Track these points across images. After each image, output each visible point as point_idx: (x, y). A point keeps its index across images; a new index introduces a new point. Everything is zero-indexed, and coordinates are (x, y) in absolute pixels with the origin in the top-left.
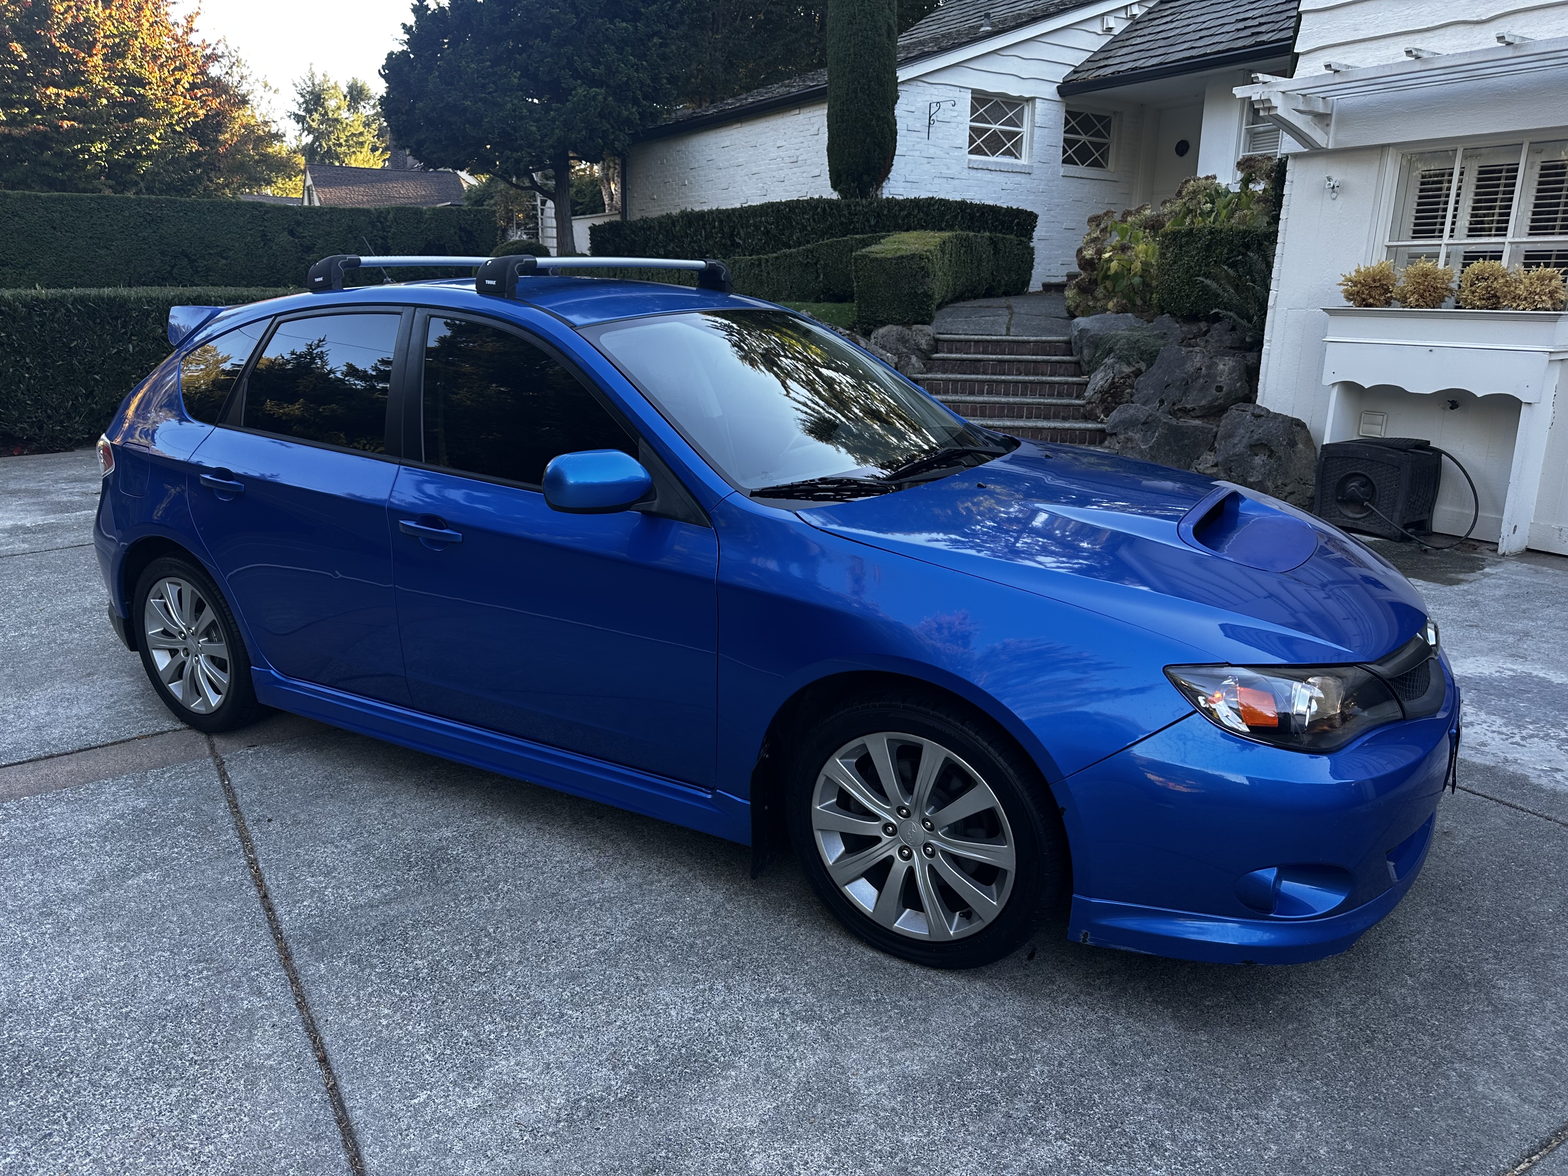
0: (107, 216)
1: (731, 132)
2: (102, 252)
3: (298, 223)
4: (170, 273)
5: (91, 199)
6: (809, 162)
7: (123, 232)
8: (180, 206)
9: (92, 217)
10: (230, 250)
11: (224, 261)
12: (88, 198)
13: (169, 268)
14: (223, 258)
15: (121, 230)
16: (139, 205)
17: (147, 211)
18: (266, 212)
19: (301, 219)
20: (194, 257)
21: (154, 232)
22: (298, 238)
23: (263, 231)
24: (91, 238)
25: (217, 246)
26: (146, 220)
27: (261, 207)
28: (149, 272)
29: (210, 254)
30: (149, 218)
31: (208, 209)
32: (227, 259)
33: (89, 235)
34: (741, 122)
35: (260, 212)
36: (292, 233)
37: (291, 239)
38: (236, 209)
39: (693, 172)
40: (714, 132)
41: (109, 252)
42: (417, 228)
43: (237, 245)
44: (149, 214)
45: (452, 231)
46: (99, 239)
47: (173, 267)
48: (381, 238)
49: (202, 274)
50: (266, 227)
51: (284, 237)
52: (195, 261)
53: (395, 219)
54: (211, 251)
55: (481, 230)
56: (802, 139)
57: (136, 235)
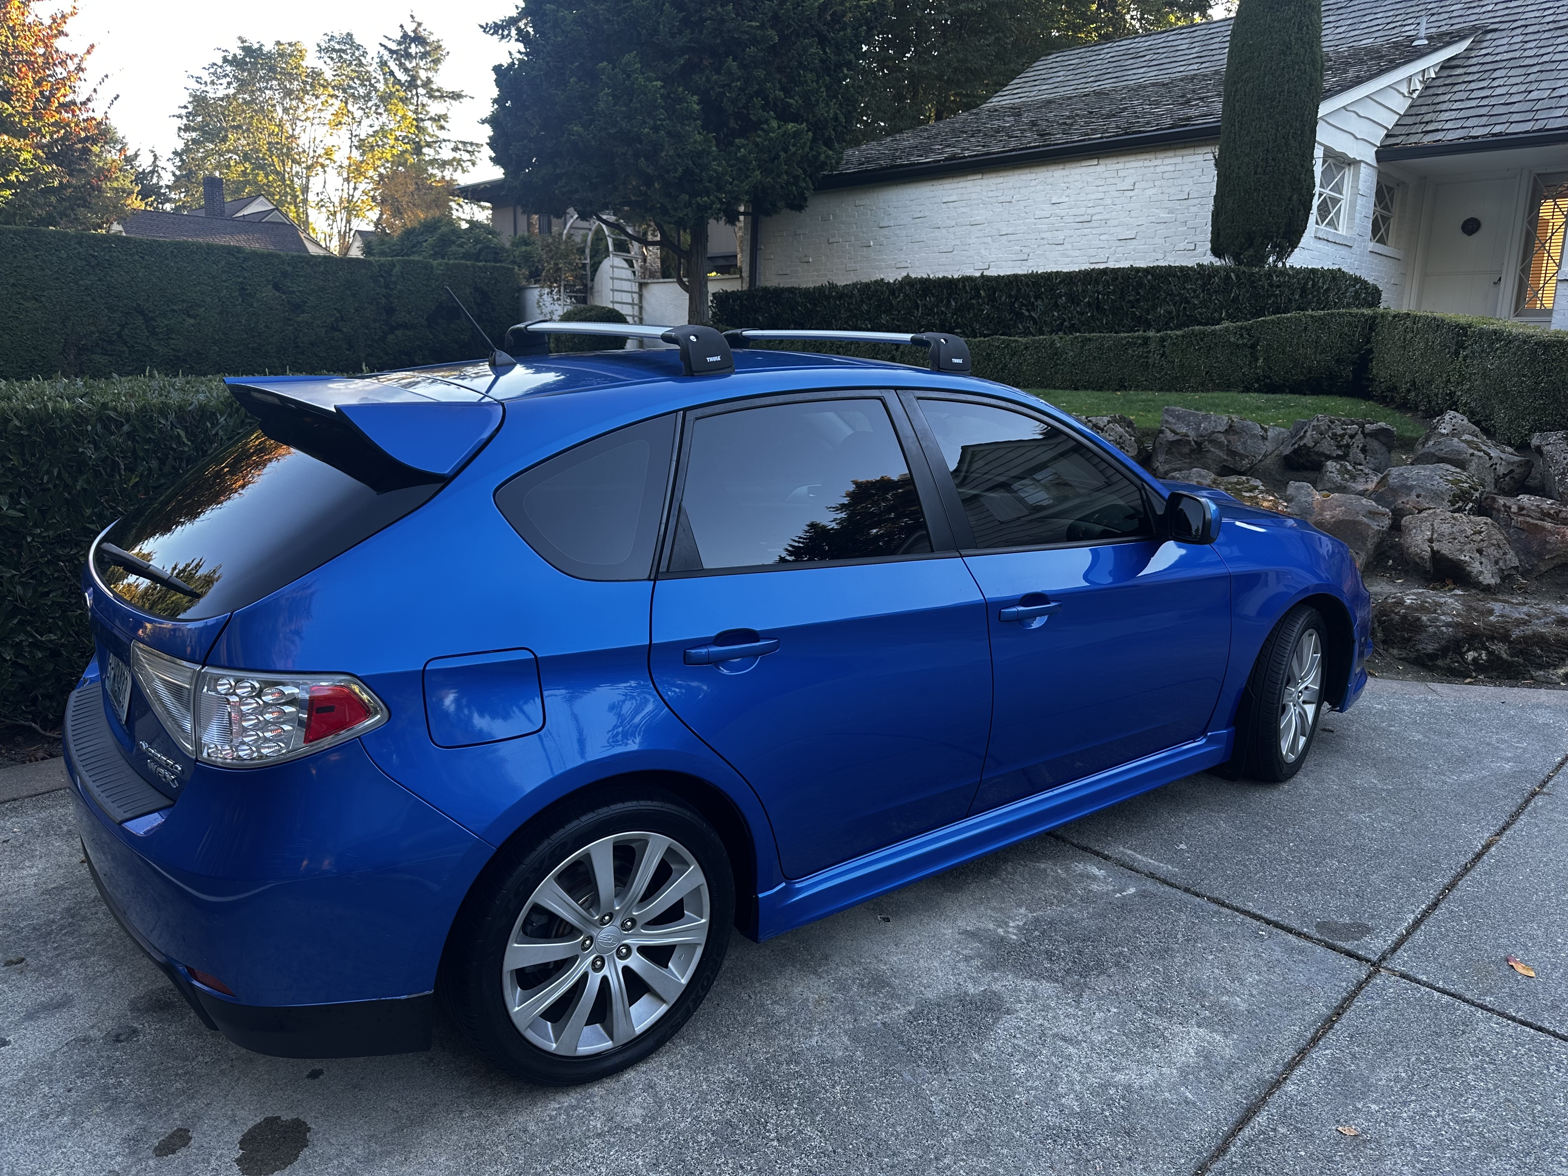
0: (36, 256)
1: (961, 185)
2: (29, 304)
3: (285, 275)
4: (119, 335)
5: (15, 233)
6: (1112, 222)
7: (58, 279)
8: (135, 247)
9: (15, 257)
10: (199, 306)
11: (192, 321)
12: (10, 231)
13: (118, 329)
14: (189, 316)
15: (56, 276)
16: (80, 243)
17: (92, 252)
18: (246, 259)
19: (289, 269)
20: (151, 315)
21: (99, 280)
22: (284, 293)
23: (241, 283)
24: (13, 285)
25: (183, 301)
26: (89, 264)
27: (238, 252)
28: (92, 332)
29: (173, 310)
30: (93, 262)
31: (172, 252)
32: (195, 318)
33: (12, 281)
34: (983, 173)
35: (237, 258)
36: (276, 287)
37: (277, 294)
38: (208, 253)
39: (886, 231)
40: (930, 183)
41: (38, 304)
42: (426, 285)
43: (209, 300)
44: (94, 256)
45: (468, 291)
46: (25, 287)
47: (123, 327)
48: (384, 296)
49: (161, 336)
50: (245, 278)
51: (268, 292)
52: (152, 319)
53: (402, 273)
54: (175, 307)
55: (498, 291)
56: (1101, 195)
57: (76, 283)
